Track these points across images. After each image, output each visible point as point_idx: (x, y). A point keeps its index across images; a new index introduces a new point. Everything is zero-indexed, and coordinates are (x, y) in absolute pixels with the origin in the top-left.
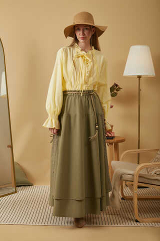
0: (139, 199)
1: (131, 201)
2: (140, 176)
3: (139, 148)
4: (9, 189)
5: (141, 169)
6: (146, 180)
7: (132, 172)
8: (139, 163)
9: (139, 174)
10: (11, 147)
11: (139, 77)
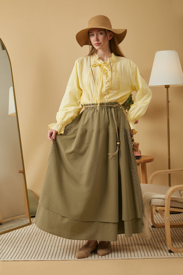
0: (172, 226)
1: (162, 229)
2: (173, 200)
3: (169, 168)
4: (22, 221)
5: (173, 192)
6: (180, 204)
7: (162, 196)
8: (170, 186)
9: (172, 198)
10: (23, 172)
11: (167, 87)
